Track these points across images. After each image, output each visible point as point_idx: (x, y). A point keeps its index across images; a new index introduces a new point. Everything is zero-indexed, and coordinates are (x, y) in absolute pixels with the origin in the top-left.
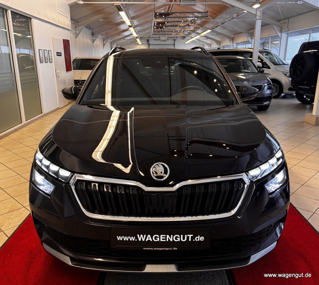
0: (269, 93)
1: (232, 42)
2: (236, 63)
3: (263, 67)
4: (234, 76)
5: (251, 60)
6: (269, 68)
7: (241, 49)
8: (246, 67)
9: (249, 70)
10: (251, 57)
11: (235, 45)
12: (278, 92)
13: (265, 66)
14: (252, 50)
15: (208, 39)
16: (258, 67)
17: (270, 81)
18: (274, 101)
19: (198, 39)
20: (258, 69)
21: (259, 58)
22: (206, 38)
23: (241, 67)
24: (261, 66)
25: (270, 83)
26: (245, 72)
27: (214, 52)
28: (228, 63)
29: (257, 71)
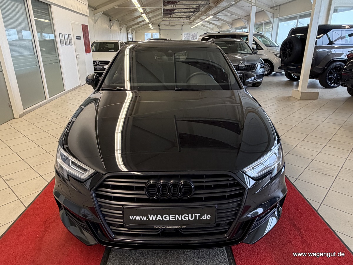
0: (262, 71)
1: (231, 27)
2: (233, 45)
3: (257, 49)
4: (232, 56)
5: (247, 43)
6: (262, 49)
7: (238, 33)
8: (243, 49)
9: (245, 51)
10: (247, 39)
11: (234, 30)
12: (270, 70)
13: (259, 47)
14: (248, 34)
15: (211, 24)
16: (252, 49)
17: (263, 60)
18: (265, 79)
19: (202, 24)
20: (253, 50)
21: (254, 40)
22: (209, 24)
23: (238, 48)
24: (255, 48)
25: (263, 63)
26: (242, 53)
27: (215, 35)
28: (227, 45)
29: (252, 53)
